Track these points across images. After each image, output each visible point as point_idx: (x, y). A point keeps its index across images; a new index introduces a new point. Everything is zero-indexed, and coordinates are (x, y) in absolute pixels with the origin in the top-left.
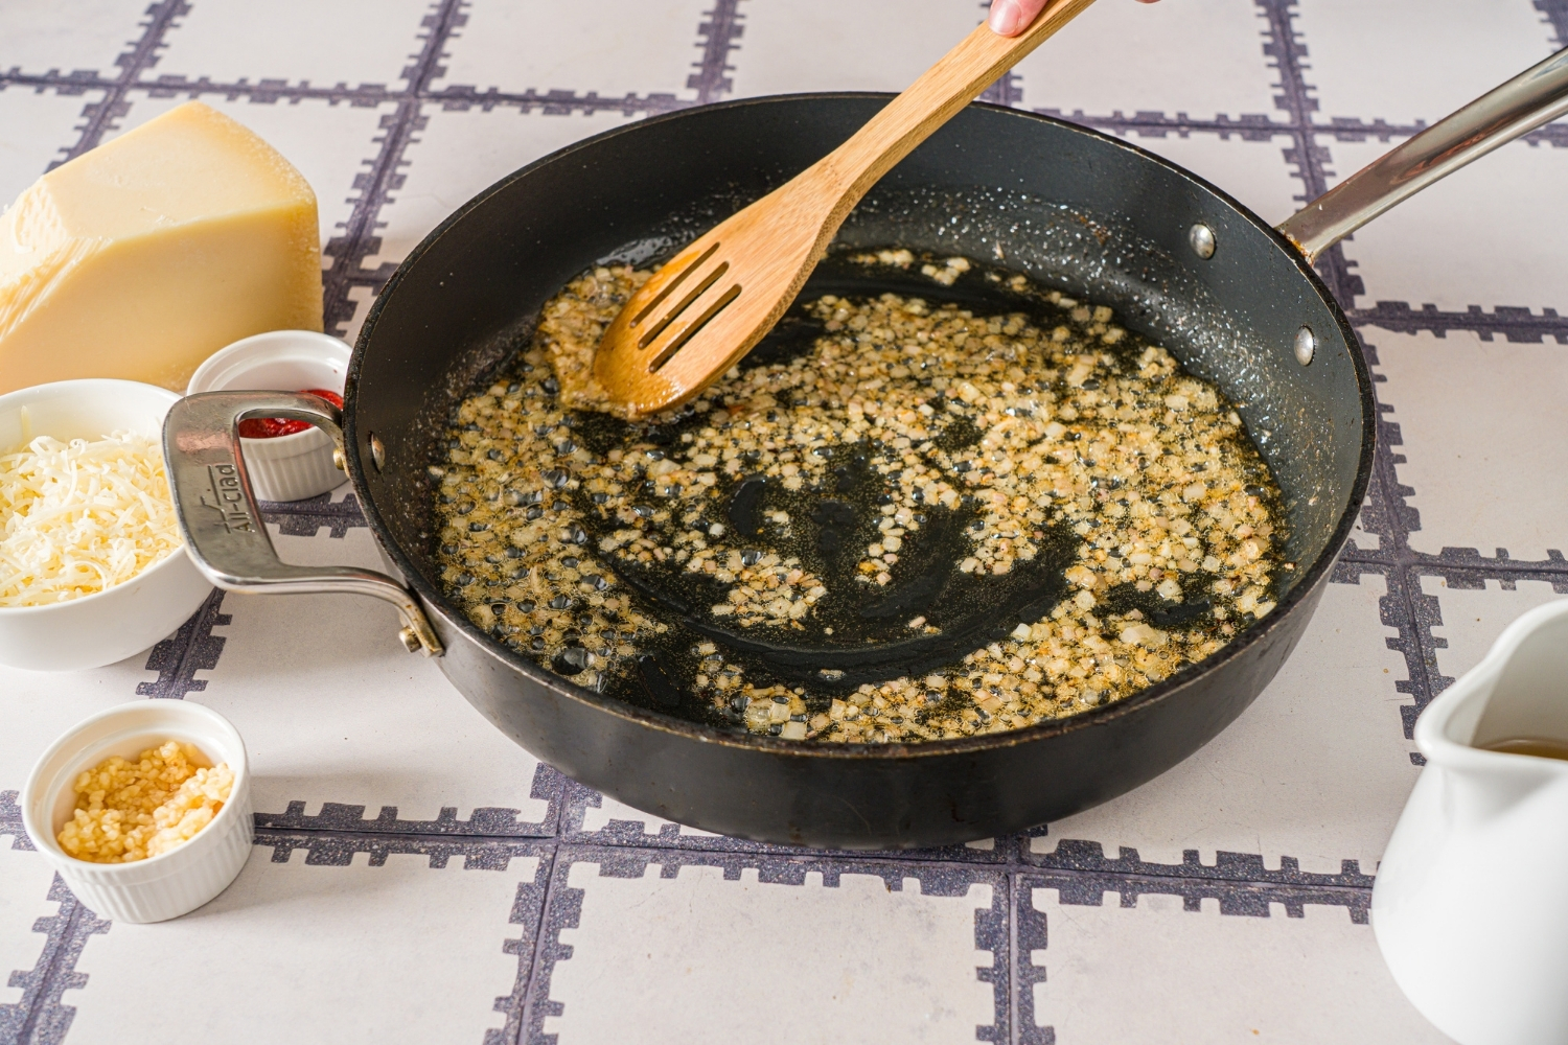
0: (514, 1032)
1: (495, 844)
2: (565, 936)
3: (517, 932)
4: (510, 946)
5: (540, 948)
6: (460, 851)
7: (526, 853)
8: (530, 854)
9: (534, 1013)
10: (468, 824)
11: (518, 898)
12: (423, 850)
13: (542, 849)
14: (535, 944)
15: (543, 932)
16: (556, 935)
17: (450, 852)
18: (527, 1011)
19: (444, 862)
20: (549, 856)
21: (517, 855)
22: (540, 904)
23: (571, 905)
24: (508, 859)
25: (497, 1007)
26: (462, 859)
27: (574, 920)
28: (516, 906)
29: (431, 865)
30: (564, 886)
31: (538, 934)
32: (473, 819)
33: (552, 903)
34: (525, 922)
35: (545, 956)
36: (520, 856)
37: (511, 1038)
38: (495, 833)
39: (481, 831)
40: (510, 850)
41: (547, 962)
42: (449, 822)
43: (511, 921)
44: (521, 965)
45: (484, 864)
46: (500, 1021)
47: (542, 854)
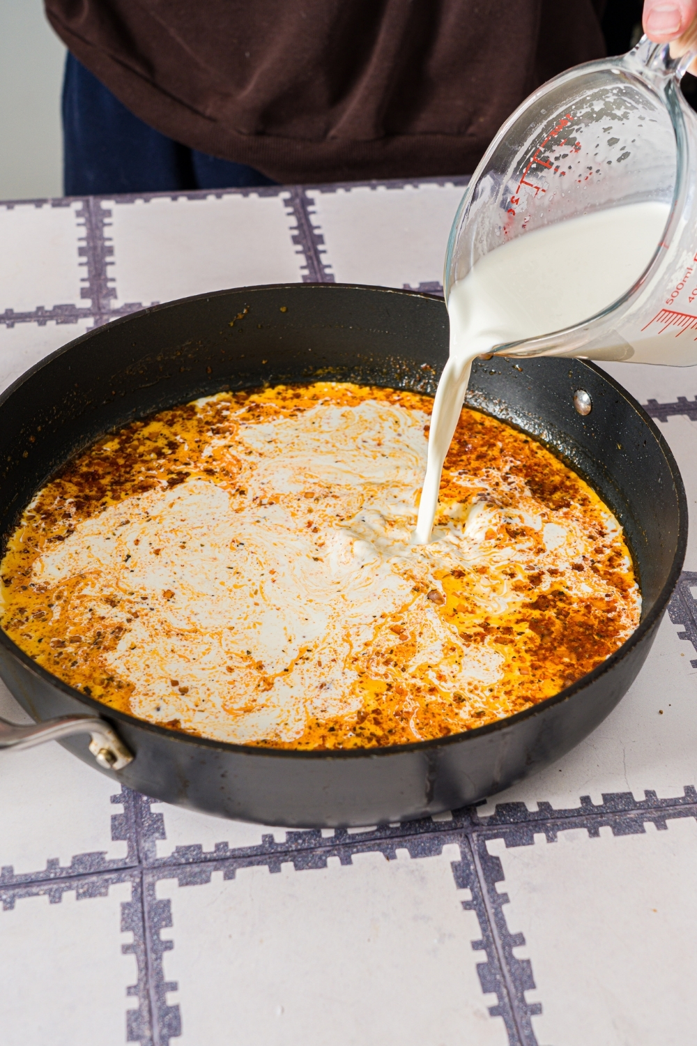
0: (147, 1009)
1: (94, 878)
2: (165, 934)
3: (129, 938)
4: (126, 949)
5: (149, 946)
6: (70, 888)
7: (119, 880)
8: (123, 881)
9: (157, 993)
10: (71, 868)
11: (123, 914)
12: (41, 892)
13: (131, 876)
14: (145, 943)
15: (148, 934)
16: (158, 934)
17: (61, 891)
18: (152, 992)
19: (60, 898)
20: (138, 880)
21: (113, 883)
22: (140, 915)
23: (164, 911)
24: (107, 888)
25: (129, 993)
26: (73, 893)
27: (169, 922)
28: (123, 919)
29: (51, 902)
30: (155, 899)
31: (144, 935)
32: (73, 864)
33: (149, 912)
34: (133, 929)
35: (155, 951)
36: (116, 883)
37: (145, 1014)
38: (92, 871)
39: (81, 871)
40: (107, 881)
41: (157, 954)
42: (55, 869)
43: (122, 930)
44: (138, 961)
45: (90, 893)
46: (134, 1003)
47: (132, 879)
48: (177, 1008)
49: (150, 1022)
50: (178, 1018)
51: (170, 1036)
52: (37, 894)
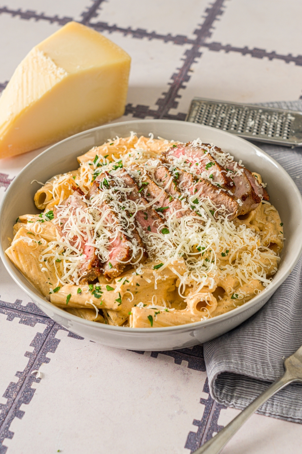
0: (20, 385)
1: (32, 317)
2: (49, 355)
3: (32, 350)
4: (27, 354)
5: (38, 357)
6: (19, 316)
7: (43, 322)
8: (44, 323)
9: (29, 380)
10: (25, 307)
11: (35, 338)
12: (6, 313)
13: (49, 322)
14: (37, 355)
15: (41, 352)
16: (45, 354)
17: (15, 316)
18: (27, 379)
19: (12, 319)
20: (51, 325)
21: (39, 322)
22: (43, 342)
23: (54, 344)
24: (35, 323)
25: (16, 375)
26: (19, 319)
27: (53, 350)
28: (34, 340)
29: (7, 319)
30: (54, 337)
31: (39, 352)
32: (27, 306)
33: (47, 342)
34: (35, 347)
35: (39, 360)
36: (40, 323)
37: (18, 387)
38: (33, 313)
39: (29, 311)
40: (37, 320)
41: (39, 362)
42: (18, 305)
43: (31, 345)
44: (29, 361)
45: (25, 322)
46: (16, 380)
47: (49, 324)
48: (34, 390)
49: (18, 393)
50: (32, 396)
51: (23, 402)
52: (4, 313)
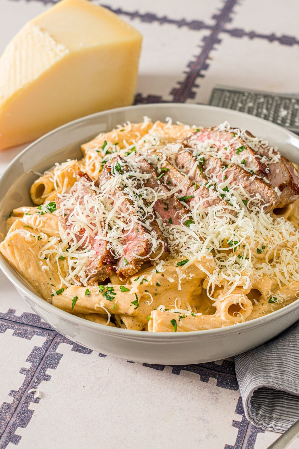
0: (15, 406)
1: (29, 328)
2: (49, 372)
3: (28, 366)
4: (23, 371)
5: (36, 374)
6: (12, 328)
7: (41, 335)
8: (43, 336)
9: (26, 400)
10: (19, 318)
11: (33, 352)
13: (49, 335)
14: (35, 372)
15: (39, 368)
16: (45, 370)
17: (7, 327)
18: (23, 399)
19: (4, 331)
20: (51, 338)
21: (37, 335)
22: (42, 356)
23: (56, 359)
24: (33, 335)
25: (10, 394)
26: (13, 331)
27: (55, 366)
28: (31, 355)
30: (55, 351)
31: (37, 368)
32: (22, 316)
33: (47, 357)
34: (33, 363)
35: (38, 378)
36: (38, 335)
37: (13, 408)
38: (30, 324)
39: (24, 322)
40: (34, 332)
41: (38, 380)
42: (11, 315)
43: (27, 361)
44: (26, 379)
45: (22, 335)
46: (10, 400)
47: (48, 336)
48: (32, 412)
49: (13, 415)
50: (29, 418)
51: (18, 426)
